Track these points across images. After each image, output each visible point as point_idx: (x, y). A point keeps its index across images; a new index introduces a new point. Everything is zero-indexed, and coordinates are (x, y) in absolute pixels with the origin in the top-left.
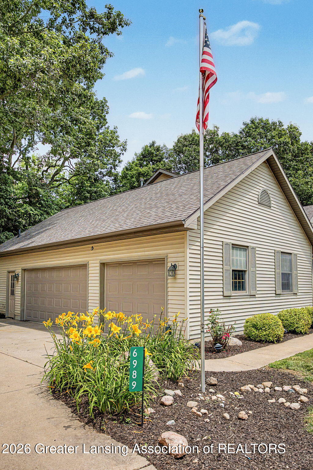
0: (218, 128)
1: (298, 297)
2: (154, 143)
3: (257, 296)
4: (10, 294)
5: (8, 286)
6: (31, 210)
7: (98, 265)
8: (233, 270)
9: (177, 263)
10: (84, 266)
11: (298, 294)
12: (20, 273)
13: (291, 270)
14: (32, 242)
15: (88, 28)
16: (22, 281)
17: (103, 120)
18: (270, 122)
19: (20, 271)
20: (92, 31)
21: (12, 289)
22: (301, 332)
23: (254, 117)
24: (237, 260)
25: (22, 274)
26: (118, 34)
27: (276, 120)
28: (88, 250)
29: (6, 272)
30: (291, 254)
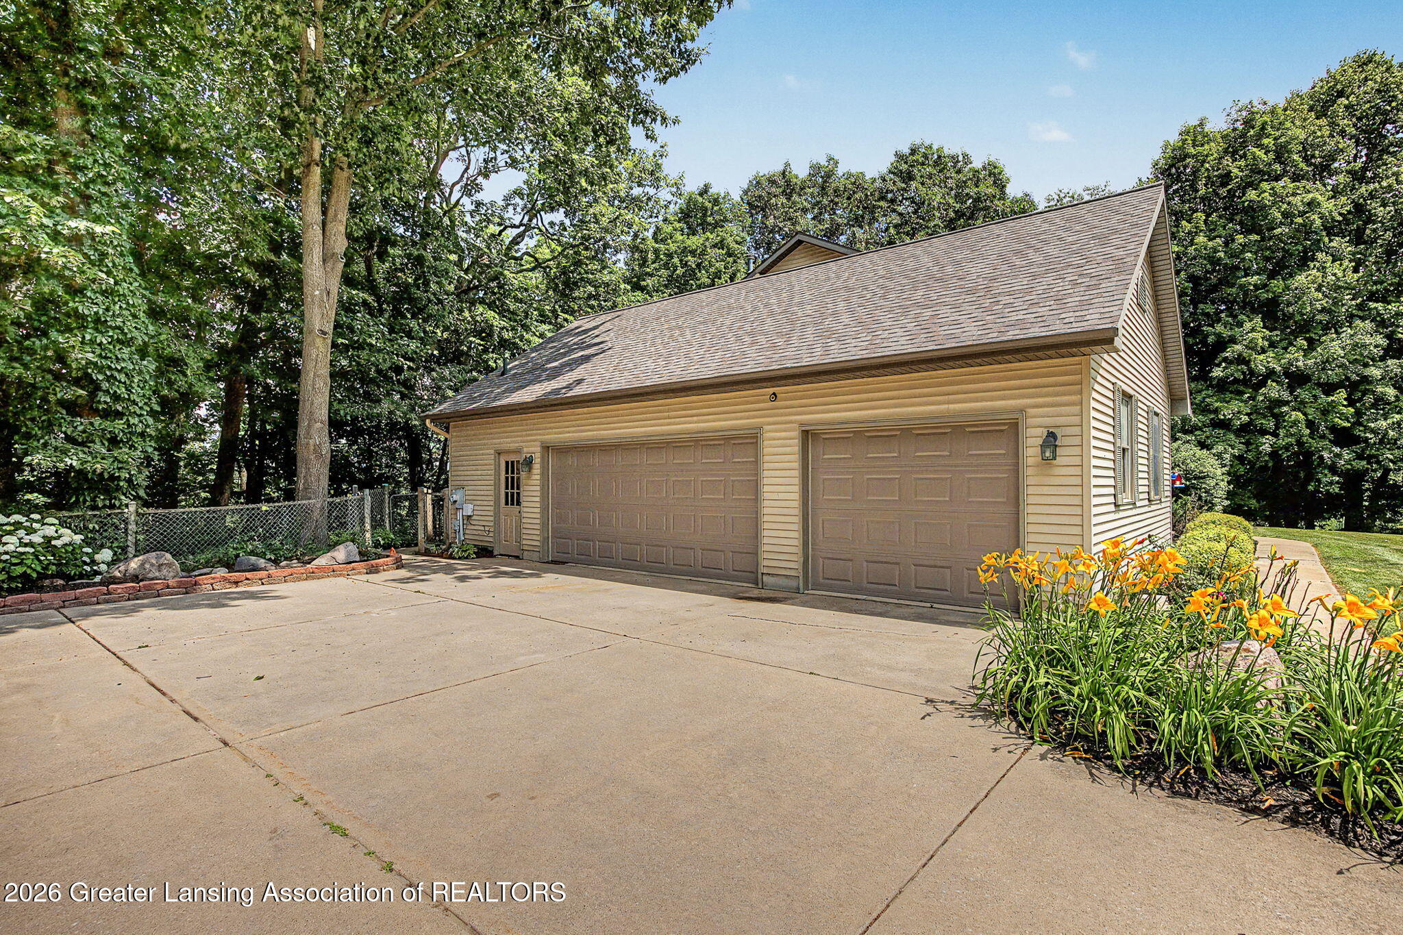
3: (1137, 504)
4: (503, 501)
5: (497, 485)
7: (796, 434)
9: (1055, 430)
10: (751, 440)
12: (538, 455)
14: (579, 382)
16: (542, 474)
19: (539, 449)
21: (509, 491)
23: (918, 142)
25: (542, 457)
28: (763, 401)
29: (492, 452)
30: (1158, 415)
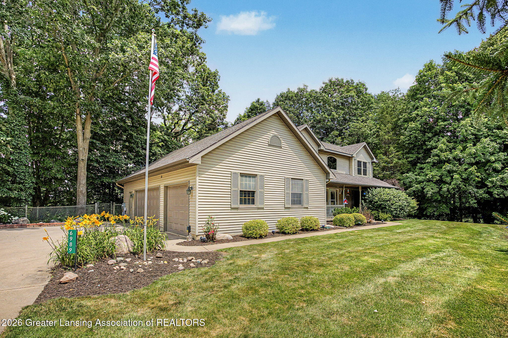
0: (307, 86)
1: (309, 210)
2: (259, 100)
3: (265, 208)
5: (129, 202)
6: (159, 151)
7: (163, 187)
8: (240, 191)
9: (193, 186)
11: (309, 208)
13: (302, 191)
15: (185, 25)
16: (135, 199)
17: (214, 86)
18: (345, 81)
19: (134, 192)
20: (188, 26)
22: (288, 233)
24: (246, 184)
25: (135, 194)
26: (206, 28)
27: (349, 79)
28: (160, 178)
29: (129, 192)
30: (303, 179)
